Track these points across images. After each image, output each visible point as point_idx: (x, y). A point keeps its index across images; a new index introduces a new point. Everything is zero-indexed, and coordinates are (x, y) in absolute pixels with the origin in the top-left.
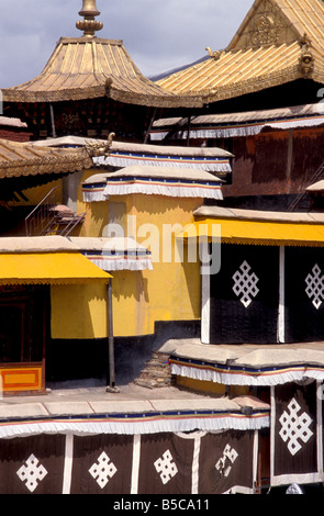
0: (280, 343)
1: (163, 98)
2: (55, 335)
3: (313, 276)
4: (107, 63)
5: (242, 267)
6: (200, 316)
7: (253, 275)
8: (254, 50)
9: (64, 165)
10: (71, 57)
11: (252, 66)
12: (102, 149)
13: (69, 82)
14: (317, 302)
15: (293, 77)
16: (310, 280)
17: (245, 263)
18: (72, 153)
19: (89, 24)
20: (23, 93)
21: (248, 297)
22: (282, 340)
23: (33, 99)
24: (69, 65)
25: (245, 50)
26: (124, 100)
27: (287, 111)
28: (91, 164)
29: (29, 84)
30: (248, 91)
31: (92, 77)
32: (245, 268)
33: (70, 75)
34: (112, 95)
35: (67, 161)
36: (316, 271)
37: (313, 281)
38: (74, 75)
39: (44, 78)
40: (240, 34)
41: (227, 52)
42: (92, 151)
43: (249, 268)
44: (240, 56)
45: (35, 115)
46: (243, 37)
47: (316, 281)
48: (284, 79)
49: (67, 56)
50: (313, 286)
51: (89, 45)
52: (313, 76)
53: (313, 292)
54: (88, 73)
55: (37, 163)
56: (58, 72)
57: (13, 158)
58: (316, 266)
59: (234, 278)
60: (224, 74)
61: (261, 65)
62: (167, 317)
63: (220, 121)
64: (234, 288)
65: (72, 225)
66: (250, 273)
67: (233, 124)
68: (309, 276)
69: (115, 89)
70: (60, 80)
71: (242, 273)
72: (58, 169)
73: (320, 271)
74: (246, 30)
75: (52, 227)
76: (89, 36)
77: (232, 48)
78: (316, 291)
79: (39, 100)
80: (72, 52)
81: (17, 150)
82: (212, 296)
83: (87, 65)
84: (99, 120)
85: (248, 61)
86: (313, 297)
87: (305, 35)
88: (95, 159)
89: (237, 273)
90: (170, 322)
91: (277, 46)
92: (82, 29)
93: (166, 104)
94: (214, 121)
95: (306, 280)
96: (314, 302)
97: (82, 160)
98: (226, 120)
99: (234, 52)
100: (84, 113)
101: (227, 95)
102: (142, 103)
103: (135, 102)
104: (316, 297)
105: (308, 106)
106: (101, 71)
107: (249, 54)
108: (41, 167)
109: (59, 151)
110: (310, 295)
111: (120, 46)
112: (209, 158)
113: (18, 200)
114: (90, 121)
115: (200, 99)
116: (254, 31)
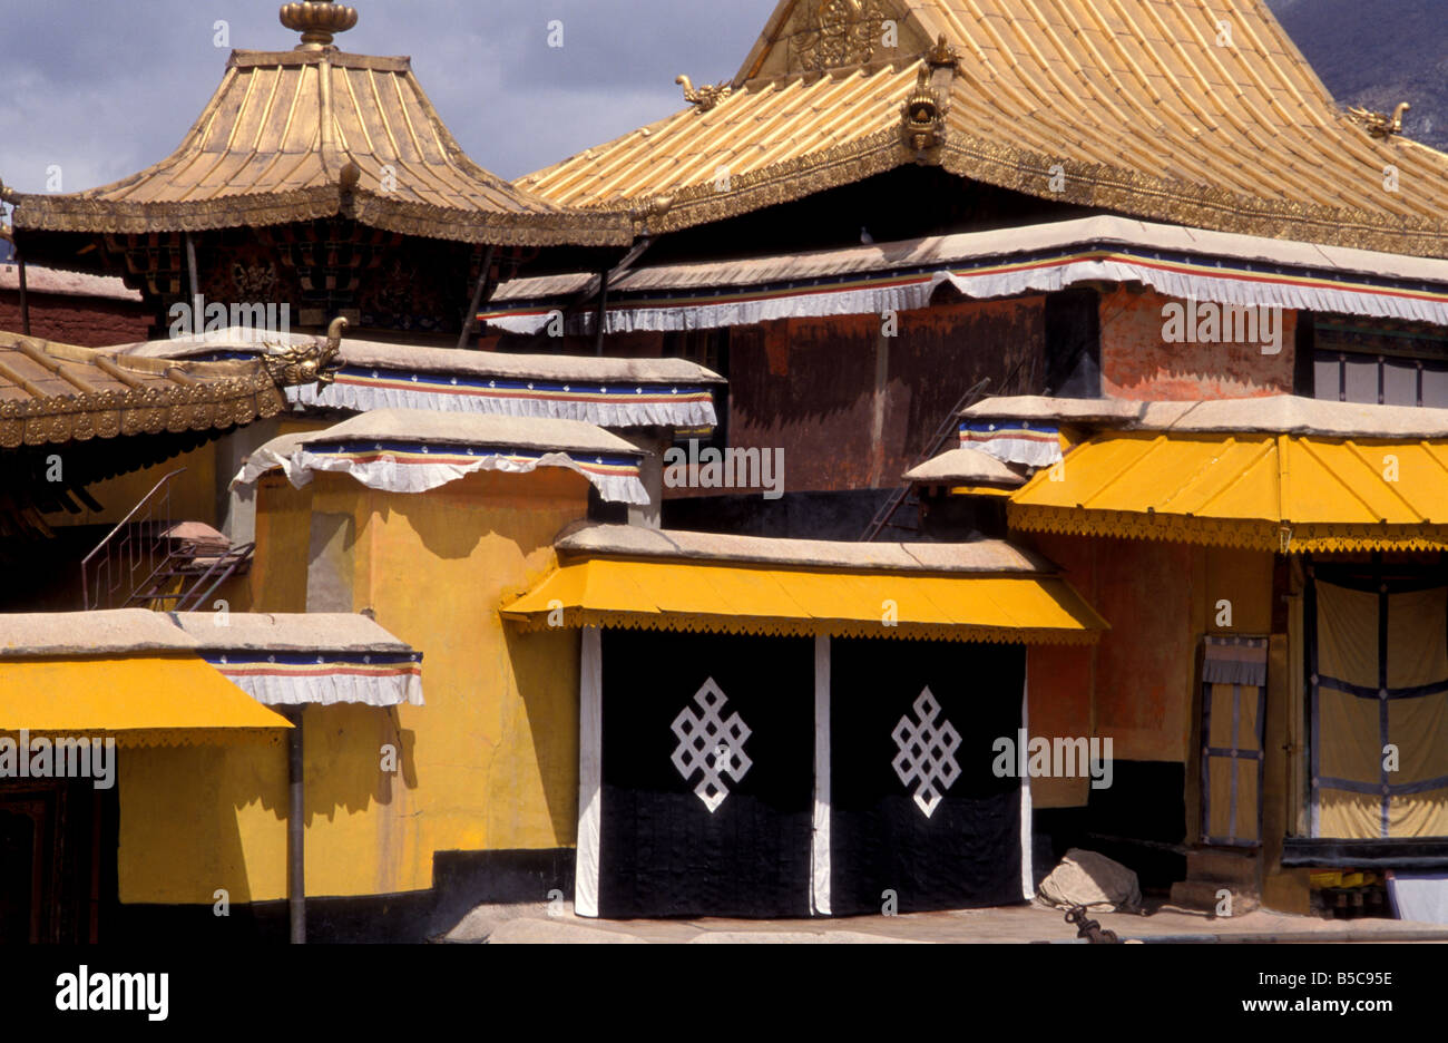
0: (819, 916)
1: (513, 219)
2: (129, 893)
3: (916, 721)
4: (359, 123)
5: (700, 697)
6: (574, 838)
7: (735, 719)
8: (808, 82)
9: (197, 410)
10: (259, 107)
11: (794, 128)
12: (309, 364)
13: (248, 175)
14: (927, 797)
15: (891, 159)
16: (906, 735)
17: (710, 685)
18: (226, 377)
19: (316, 14)
20: (112, 209)
21: (718, 783)
22: (824, 906)
23: (139, 225)
24: (253, 127)
25: (785, 83)
26: (396, 225)
27: (871, 256)
28: (278, 406)
29: (136, 182)
30: (769, 200)
31: (313, 163)
32: (711, 699)
33: (255, 156)
34: (360, 211)
35: (207, 398)
36: (927, 708)
37: (916, 737)
38: (265, 156)
39: (180, 166)
40: (772, 38)
41: (735, 88)
42: (281, 371)
43: (722, 699)
44: (770, 99)
45: (153, 267)
46: (781, 47)
47: (926, 737)
48: (865, 165)
49: (249, 103)
50: (917, 751)
51: (312, 72)
52: (943, 158)
53: (917, 769)
54: (302, 151)
55: (117, 404)
56: (220, 148)
57: (51, 390)
58: (926, 695)
59: (676, 726)
60: (718, 151)
61: (819, 126)
62: (474, 839)
63: (695, 282)
64: (676, 758)
65: (212, 578)
66: (724, 714)
67: (728, 292)
68: (905, 722)
69: (370, 195)
70: (224, 171)
71: (699, 713)
72: (179, 420)
73: (936, 709)
74: (789, 28)
75: (164, 584)
76: (317, 47)
77: (751, 78)
78: (927, 767)
79: (156, 228)
80: (263, 92)
81: (67, 368)
82: (607, 780)
83: (302, 127)
84: (330, 282)
85: (787, 115)
86: (916, 782)
87: (942, 41)
88: (292, 392)
89: (687, 714)
90: (482, 855)
91: (871, 71)
92: (296, 27)
93: (522, 237)
94: (681, 283)
95: (896, 735)
96: (918, 799)
97: (253, 396)
98: (711, 281)
99: (754, 90)
100: (288, 262)
101: (715, 210)
102: (451, 233)
103: (429, 230)
104: (926, 784)
105: (930, 241)
106: (342, 143)
107: (795, 94)
108: (130, 416)
109: (189, 370)
110: (906, 779)
111: (401, 74)
112: (650, 386)
113: (75, 509)
114: (307, 284)
115: (625, 221)
116: (808, 31)
